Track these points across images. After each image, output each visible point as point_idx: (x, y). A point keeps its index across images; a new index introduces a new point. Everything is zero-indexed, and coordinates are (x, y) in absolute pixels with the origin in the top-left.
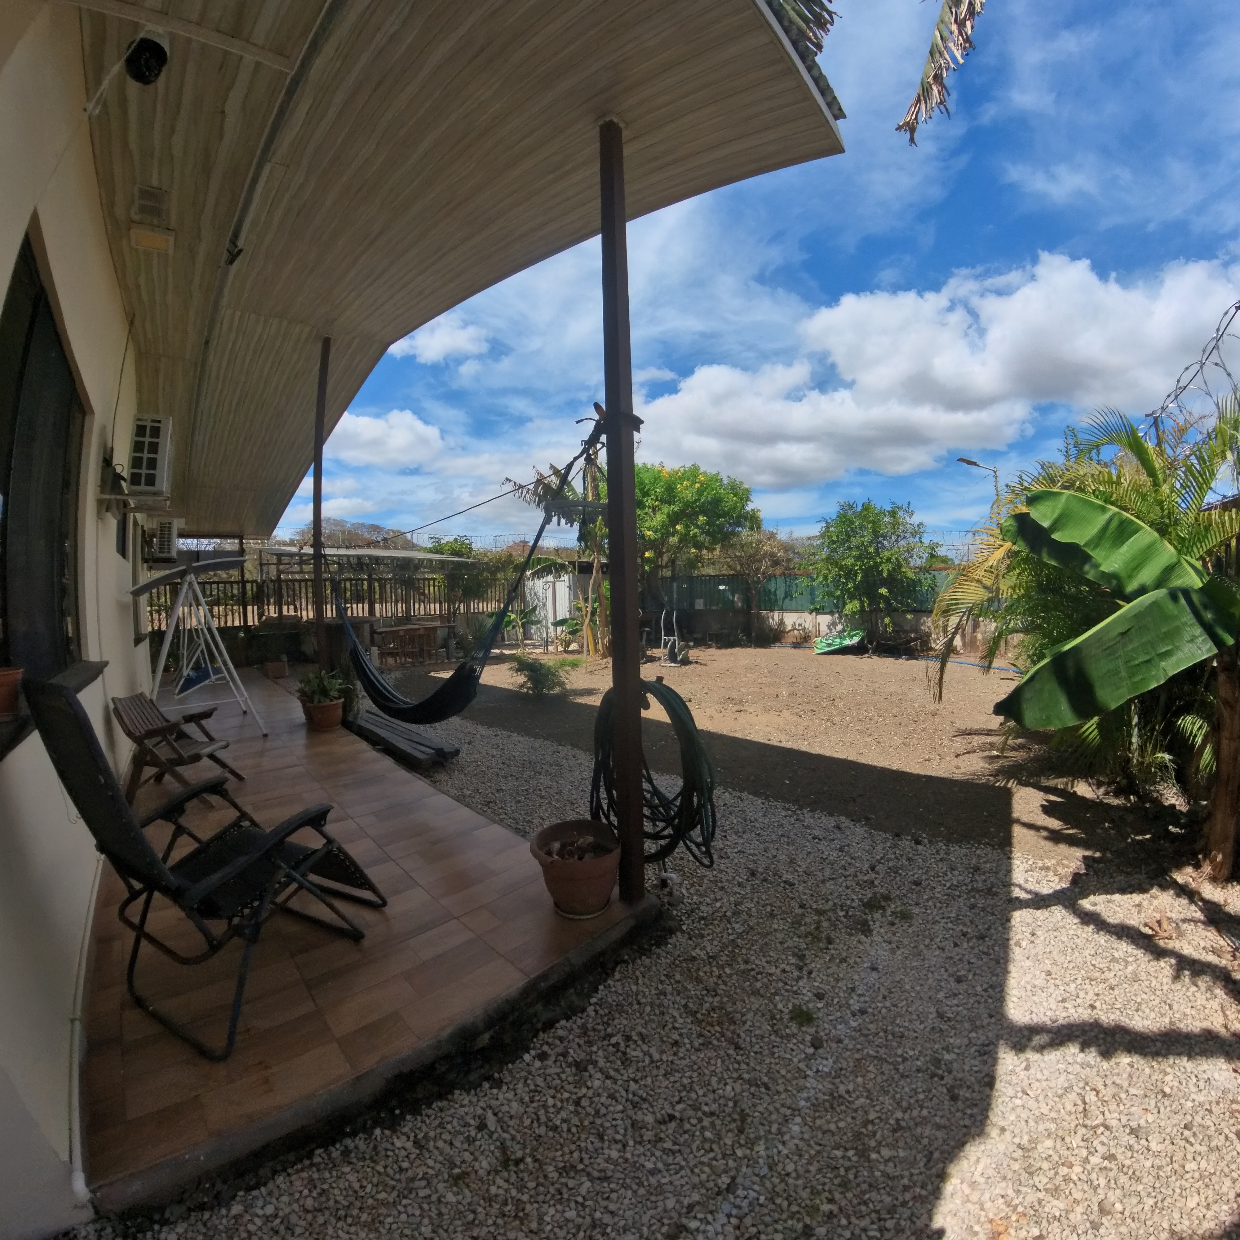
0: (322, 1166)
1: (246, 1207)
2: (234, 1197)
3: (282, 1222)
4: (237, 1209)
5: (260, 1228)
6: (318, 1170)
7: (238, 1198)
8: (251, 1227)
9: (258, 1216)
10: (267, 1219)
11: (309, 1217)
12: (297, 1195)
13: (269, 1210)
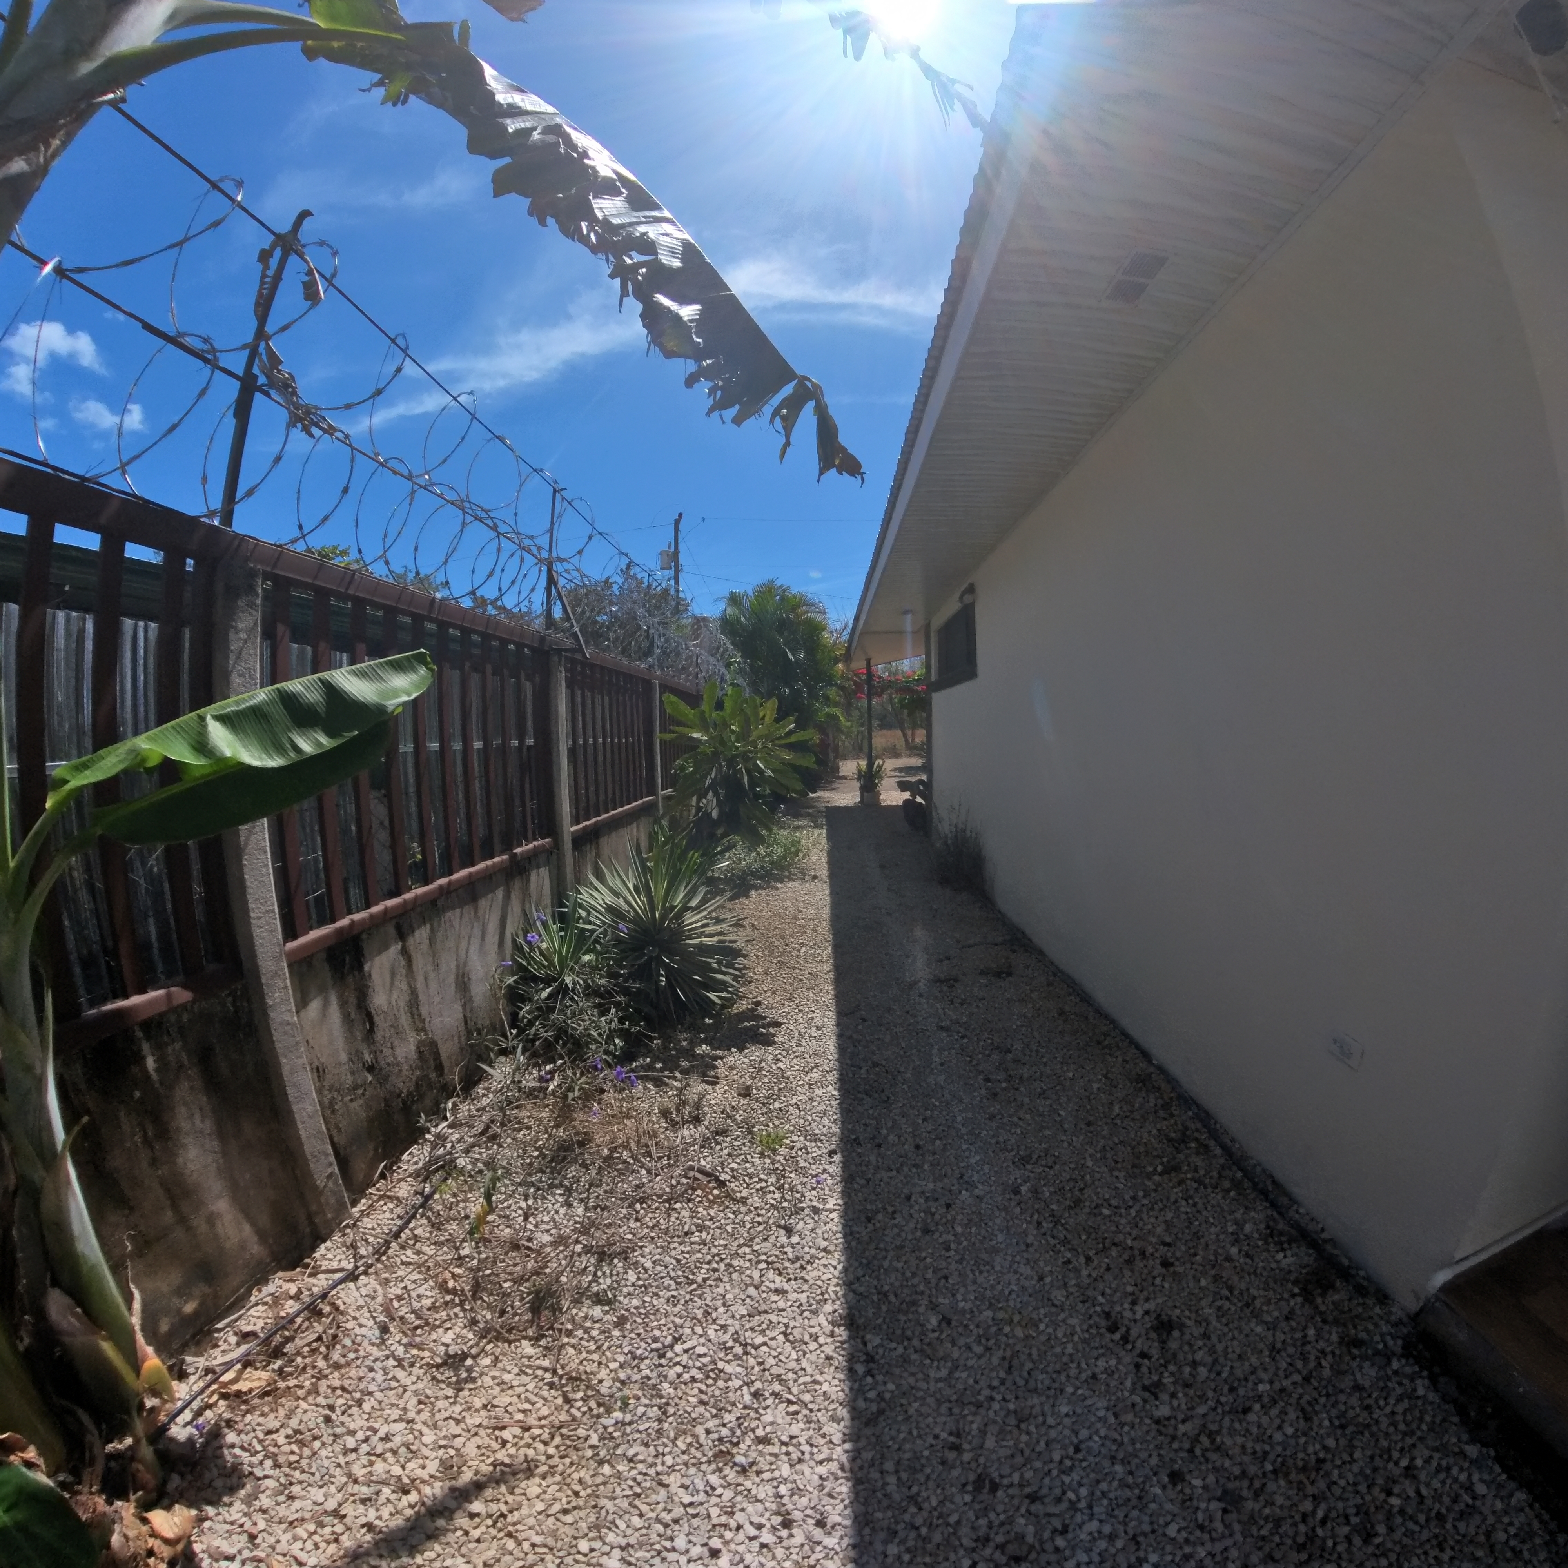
0: (1554, 1549)
1: (1476, 1461)
2: (1484, 1445)
3: (1468, 1505)
4: (1472, 1451)
5: (1456, 1480)
6: (1546, 1544)
7: (1485, 1450)
8: (1455, 1471)
9: (1470, 1476)
10: (1469, 1488)
11: (1482, 1538)
12: (1506, 1520)
13: (1481, 1489)
